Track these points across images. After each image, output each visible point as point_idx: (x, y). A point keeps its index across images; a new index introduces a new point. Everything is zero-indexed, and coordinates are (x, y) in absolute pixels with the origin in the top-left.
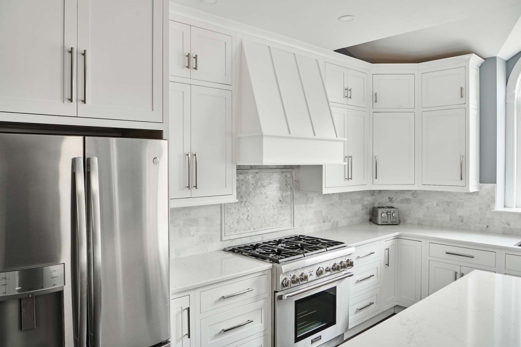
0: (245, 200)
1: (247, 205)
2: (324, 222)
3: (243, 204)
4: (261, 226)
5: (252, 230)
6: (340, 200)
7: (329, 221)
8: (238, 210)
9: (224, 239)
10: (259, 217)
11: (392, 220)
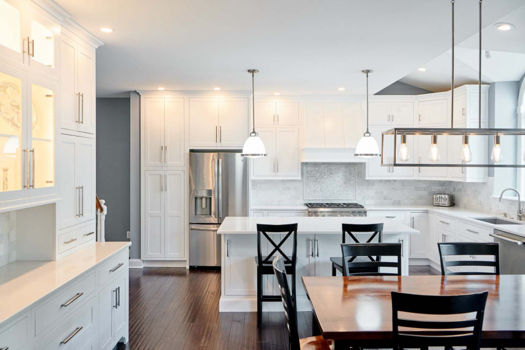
0: (319, 181)
1: (320, 183)
2: (385, 199)
3: (317, 183)
4: (330, 196)
5: (324, 196)
6: (402, 186)
7: (391, 199)
8: (314, 185)
9: (305, 199)
10: (329, 190)
11: (442, 203)
